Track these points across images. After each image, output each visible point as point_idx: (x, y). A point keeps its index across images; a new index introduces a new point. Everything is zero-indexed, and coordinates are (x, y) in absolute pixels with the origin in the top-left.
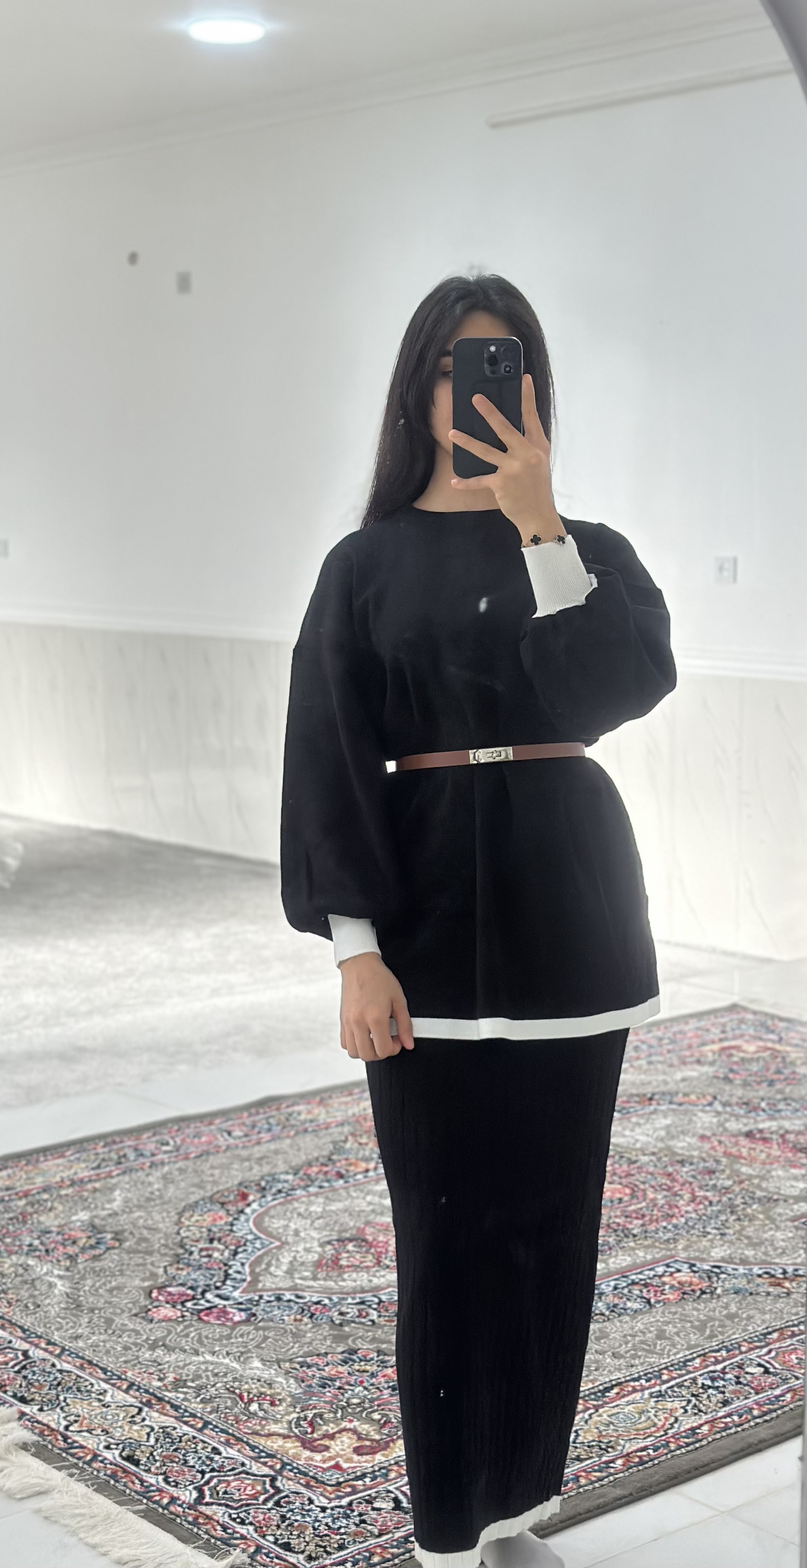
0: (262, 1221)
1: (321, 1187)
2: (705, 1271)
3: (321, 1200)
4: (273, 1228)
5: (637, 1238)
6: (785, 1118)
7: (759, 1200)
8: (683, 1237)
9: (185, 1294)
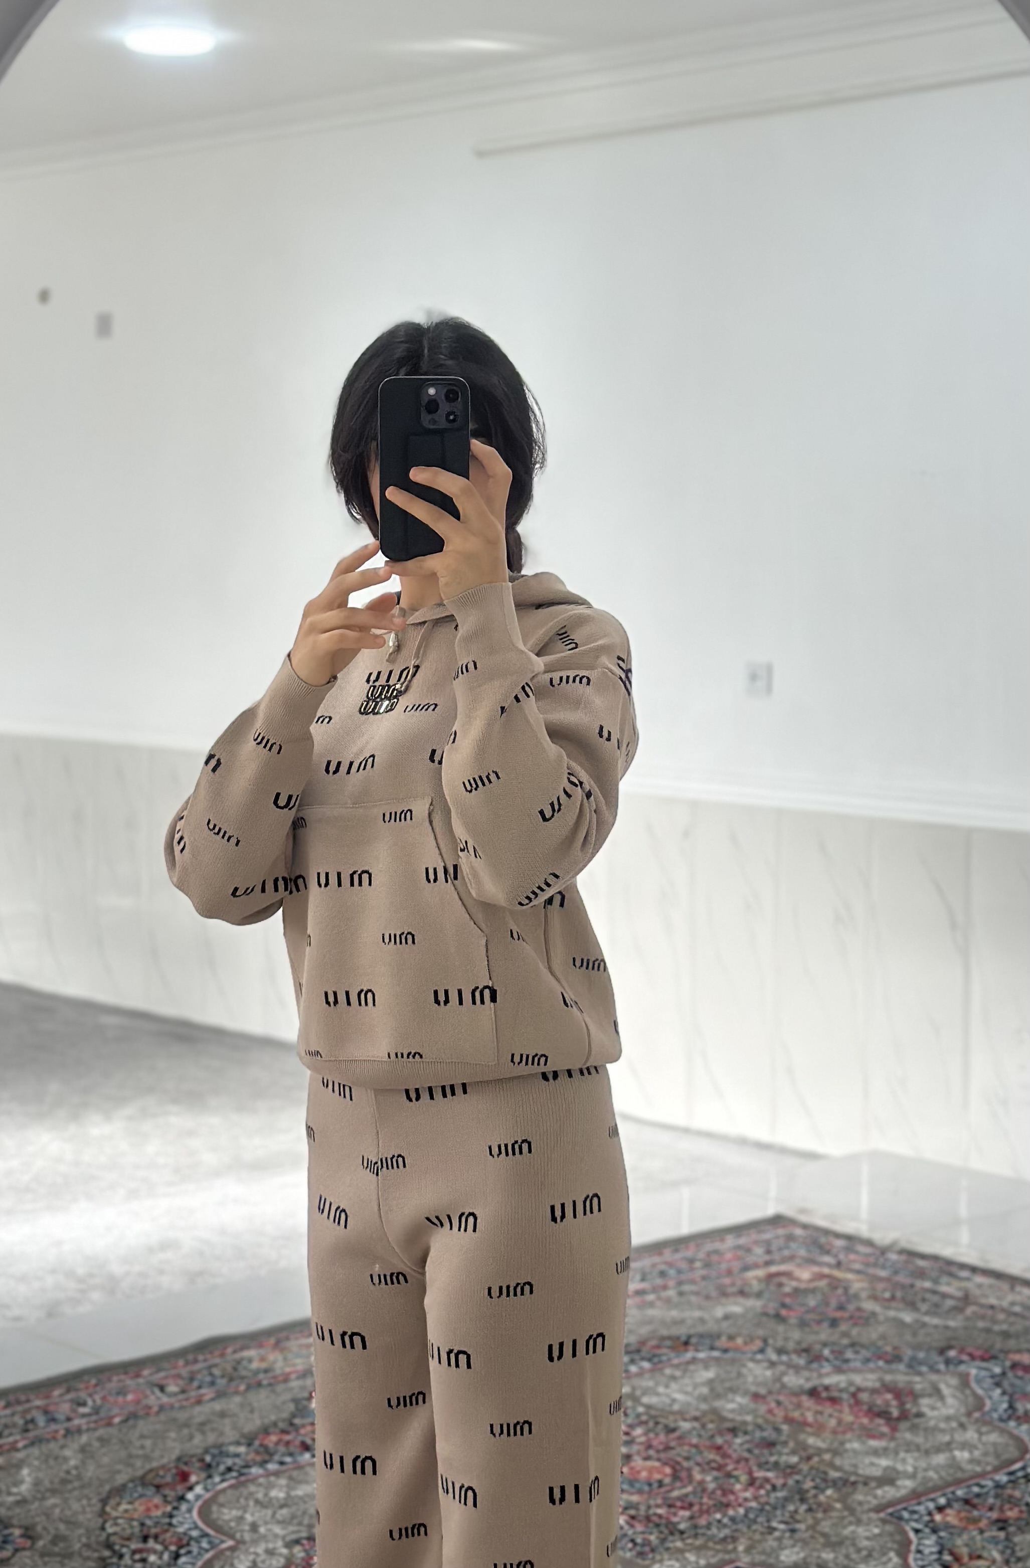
0: (210, 1512)
1: (282, 1463)
3: (283, 1481)
4: (224, 1521)
5: (685, 1536)
6: (856, 1371)
7: (834, 1483)
8: (743, 1534)
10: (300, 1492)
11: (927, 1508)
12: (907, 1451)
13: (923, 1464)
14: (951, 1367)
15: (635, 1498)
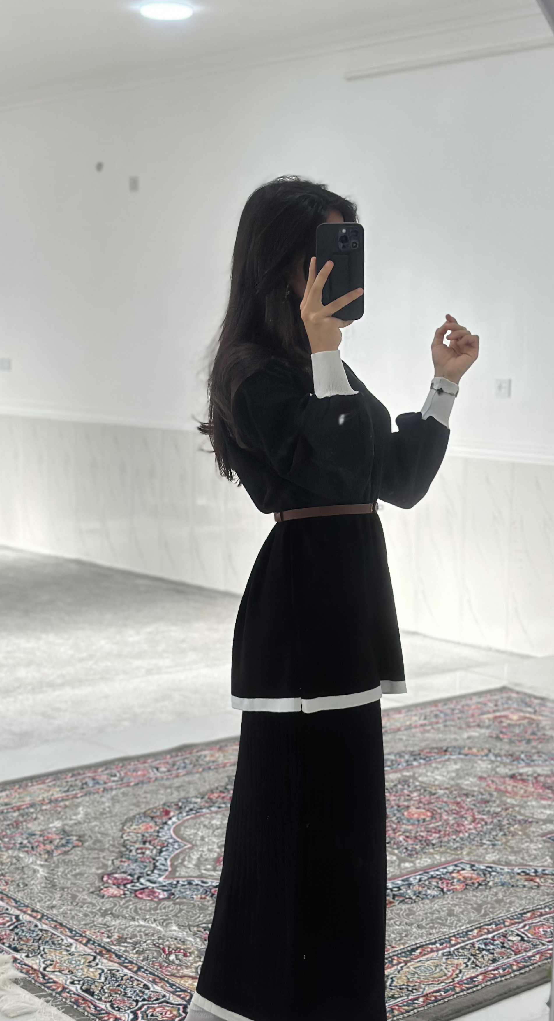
0: (179, 830)
1: (219, 807)
2: (481, 870)
3: (219, 816)
4: (187, 835)
5: (435, 846)
6: (538, 766)
7: (519, 822)
8: (466, 846)
9: (126, 879)
15: (410, 827)
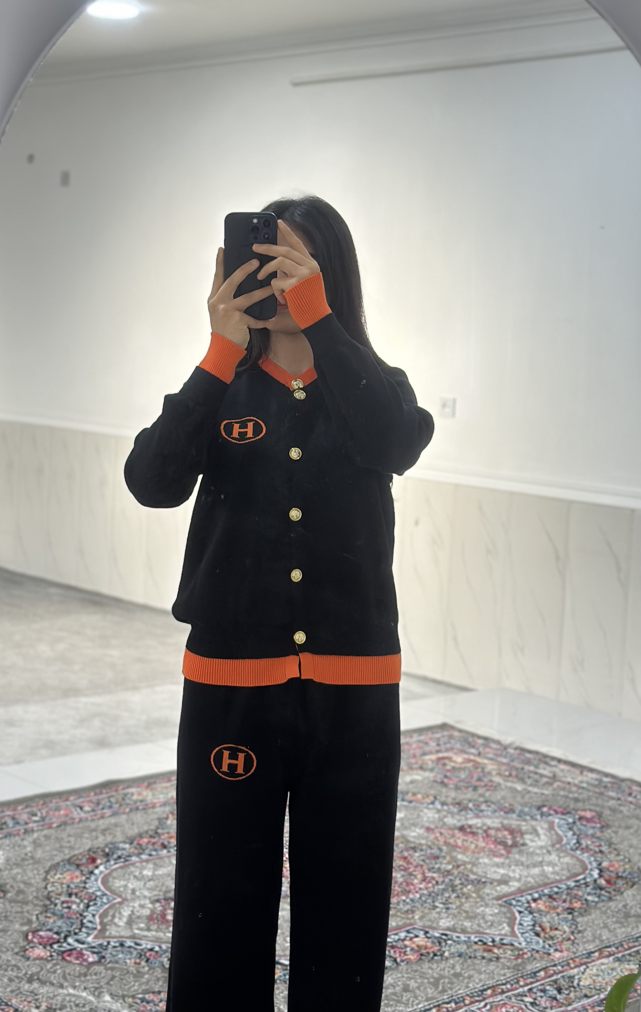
0: (108, 881)
1: (150, 855)
2: (435, 937)
3: (151, 866)
4: (116, 887)
6: (487, 817)
7: (472, 882)
8: (418, 909)
9: (52, 938)
10: (160, 872)
11: (526, 899)
12: (516, 865)
13: (525, 873)
14: (544, 818)
